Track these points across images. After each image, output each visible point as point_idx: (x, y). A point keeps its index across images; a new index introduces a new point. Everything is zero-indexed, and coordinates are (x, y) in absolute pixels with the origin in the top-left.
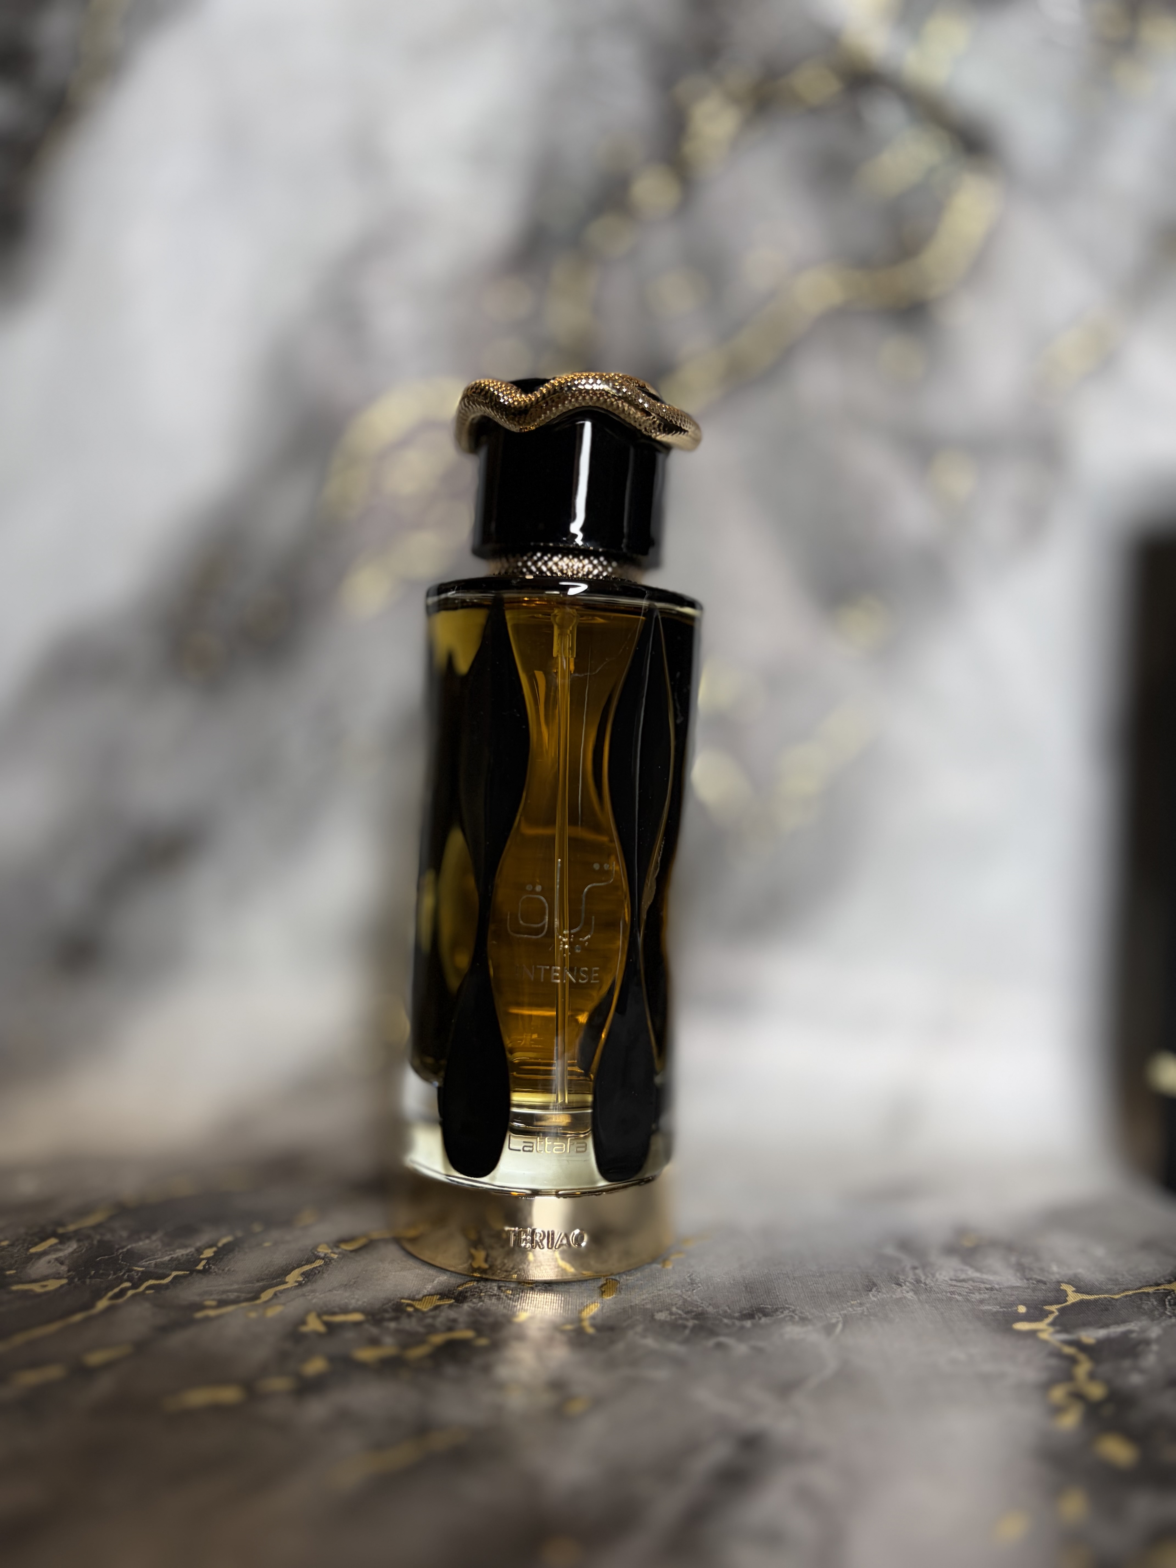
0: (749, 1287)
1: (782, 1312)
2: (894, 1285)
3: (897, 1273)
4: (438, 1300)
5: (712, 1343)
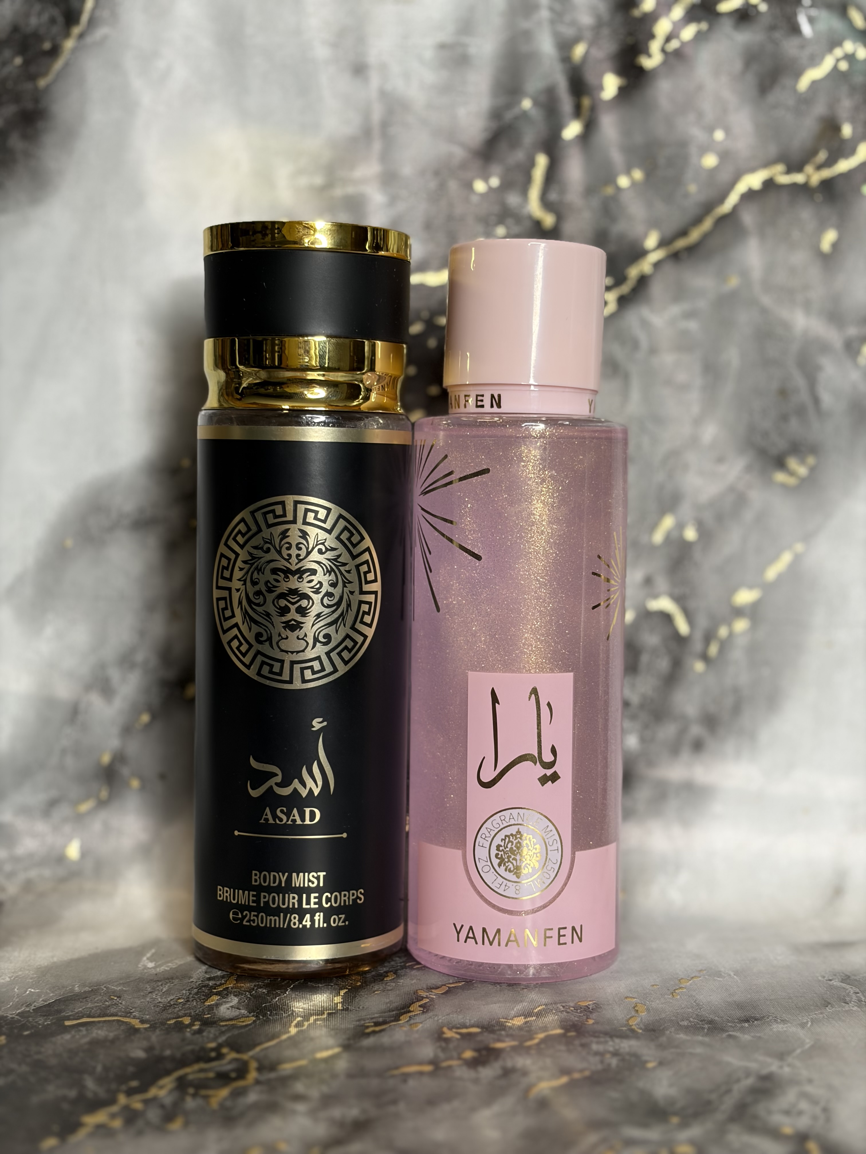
0: (740, 1006)
1: (768, 1018)
2: (843, 1004)
3: (844, 996)
5: (724, 1035)
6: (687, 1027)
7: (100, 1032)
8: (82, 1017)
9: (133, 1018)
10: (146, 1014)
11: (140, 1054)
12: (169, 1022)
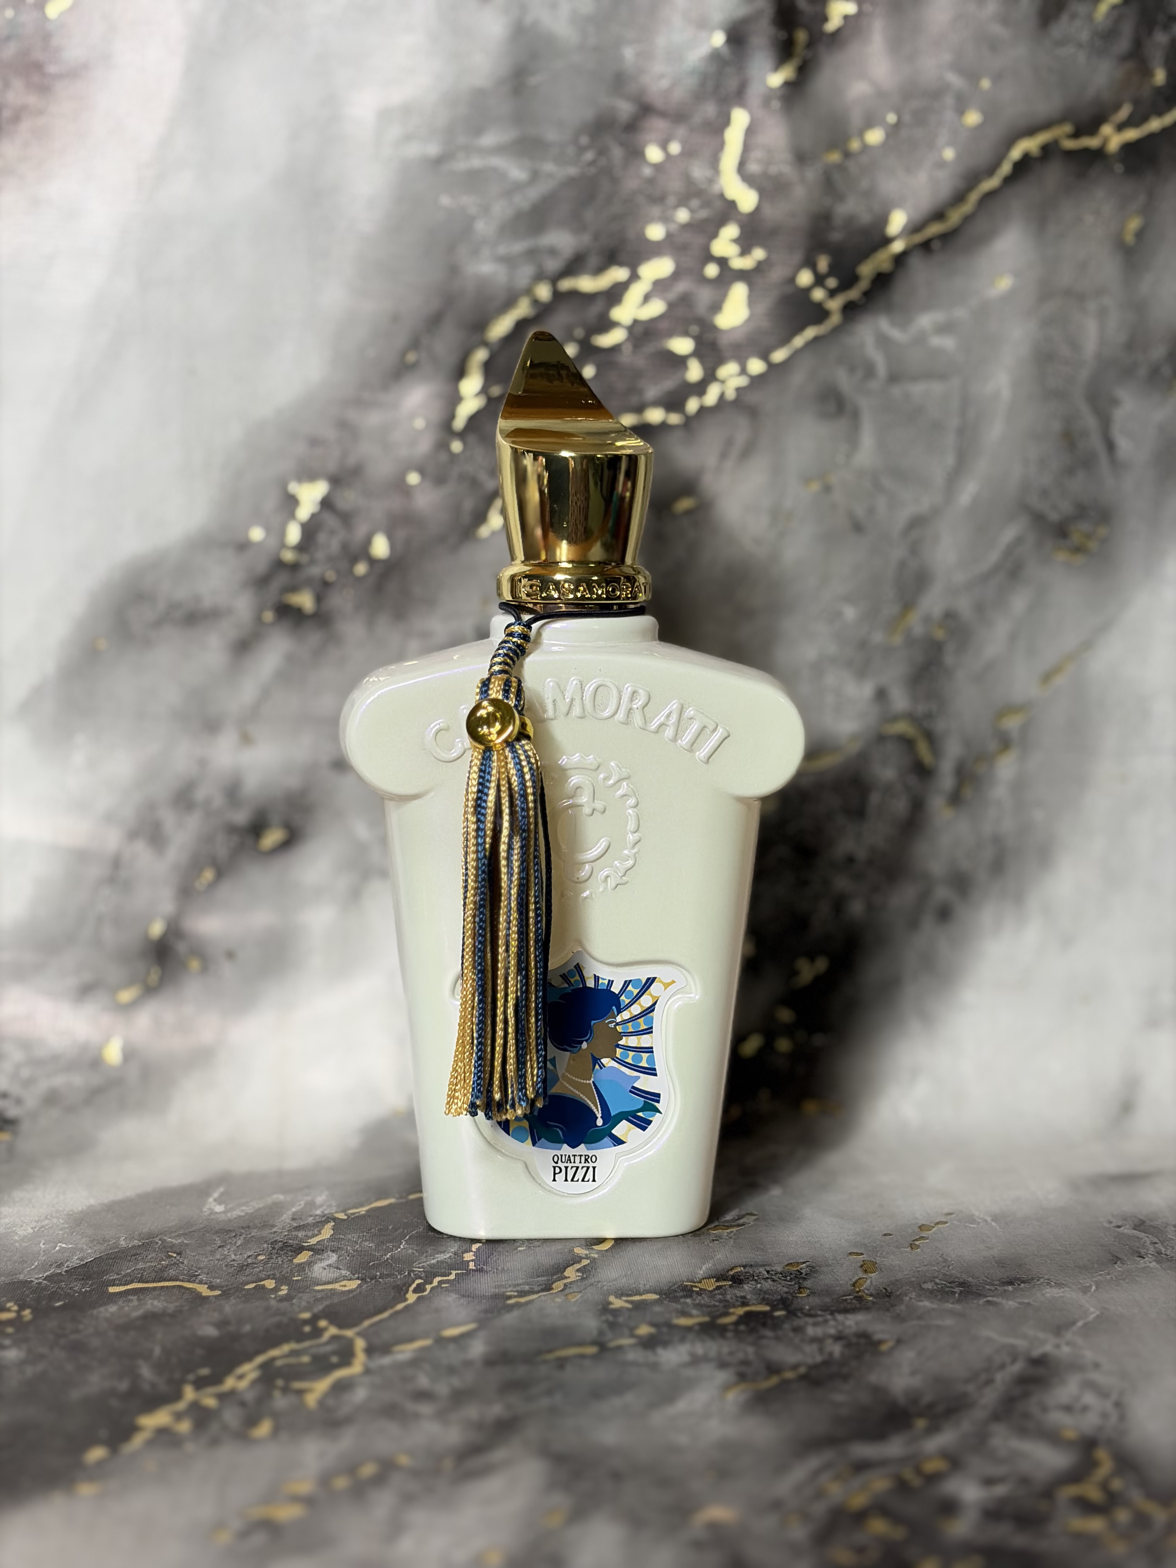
0: (1001, 1263)
1: (1038, 1280)
2: (1136, 1258)
3: (1139, 1248)
4: (716, 1281)
5: (982, 1301)
6: (931, 1292)
7: (156, 1303)
8: (132, 1282)
9: (197, 1283)
10: (216, 1278)
11: (210, 1331)
12: (246, 1287)
